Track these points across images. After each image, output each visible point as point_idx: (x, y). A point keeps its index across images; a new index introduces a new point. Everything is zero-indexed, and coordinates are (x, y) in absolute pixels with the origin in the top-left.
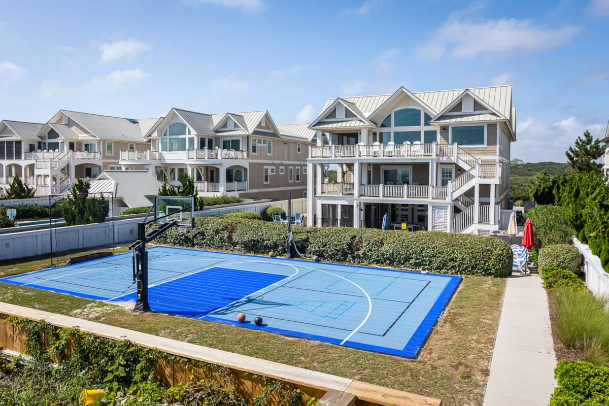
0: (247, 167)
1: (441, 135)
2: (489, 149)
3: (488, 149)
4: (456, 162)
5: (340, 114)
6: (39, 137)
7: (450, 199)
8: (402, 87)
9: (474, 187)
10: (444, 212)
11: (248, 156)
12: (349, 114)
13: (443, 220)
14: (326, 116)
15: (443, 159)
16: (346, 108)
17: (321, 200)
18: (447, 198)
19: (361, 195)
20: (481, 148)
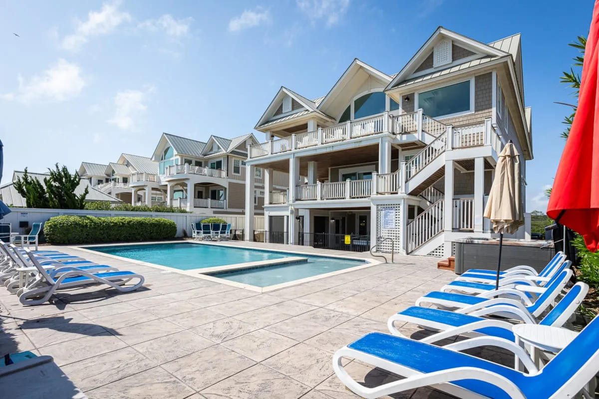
0: (227, 186)
1: (403, 109)
2: (479, 116)
3: (476, 116)
4: (421, 140)
5: (288, 107)
6: (106, 174)
7: (404, 191)
8: (356, 59)
9: (444, 167)
10: (394, 214)
11: (228, 176)
12: (295, 105)
13: (394, 226)
14: (274, 113)
15: (401, 138)
16: (293, 100)
17: (268, 212)
18: (399, 191)
19: (297, 200)
20: (465, 116)
